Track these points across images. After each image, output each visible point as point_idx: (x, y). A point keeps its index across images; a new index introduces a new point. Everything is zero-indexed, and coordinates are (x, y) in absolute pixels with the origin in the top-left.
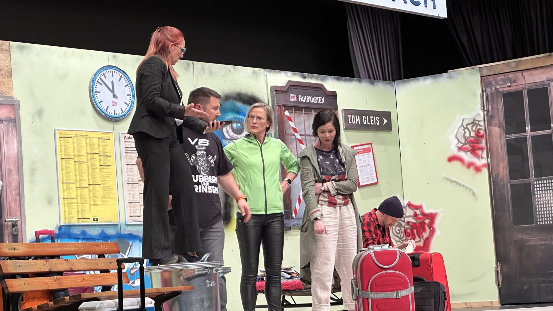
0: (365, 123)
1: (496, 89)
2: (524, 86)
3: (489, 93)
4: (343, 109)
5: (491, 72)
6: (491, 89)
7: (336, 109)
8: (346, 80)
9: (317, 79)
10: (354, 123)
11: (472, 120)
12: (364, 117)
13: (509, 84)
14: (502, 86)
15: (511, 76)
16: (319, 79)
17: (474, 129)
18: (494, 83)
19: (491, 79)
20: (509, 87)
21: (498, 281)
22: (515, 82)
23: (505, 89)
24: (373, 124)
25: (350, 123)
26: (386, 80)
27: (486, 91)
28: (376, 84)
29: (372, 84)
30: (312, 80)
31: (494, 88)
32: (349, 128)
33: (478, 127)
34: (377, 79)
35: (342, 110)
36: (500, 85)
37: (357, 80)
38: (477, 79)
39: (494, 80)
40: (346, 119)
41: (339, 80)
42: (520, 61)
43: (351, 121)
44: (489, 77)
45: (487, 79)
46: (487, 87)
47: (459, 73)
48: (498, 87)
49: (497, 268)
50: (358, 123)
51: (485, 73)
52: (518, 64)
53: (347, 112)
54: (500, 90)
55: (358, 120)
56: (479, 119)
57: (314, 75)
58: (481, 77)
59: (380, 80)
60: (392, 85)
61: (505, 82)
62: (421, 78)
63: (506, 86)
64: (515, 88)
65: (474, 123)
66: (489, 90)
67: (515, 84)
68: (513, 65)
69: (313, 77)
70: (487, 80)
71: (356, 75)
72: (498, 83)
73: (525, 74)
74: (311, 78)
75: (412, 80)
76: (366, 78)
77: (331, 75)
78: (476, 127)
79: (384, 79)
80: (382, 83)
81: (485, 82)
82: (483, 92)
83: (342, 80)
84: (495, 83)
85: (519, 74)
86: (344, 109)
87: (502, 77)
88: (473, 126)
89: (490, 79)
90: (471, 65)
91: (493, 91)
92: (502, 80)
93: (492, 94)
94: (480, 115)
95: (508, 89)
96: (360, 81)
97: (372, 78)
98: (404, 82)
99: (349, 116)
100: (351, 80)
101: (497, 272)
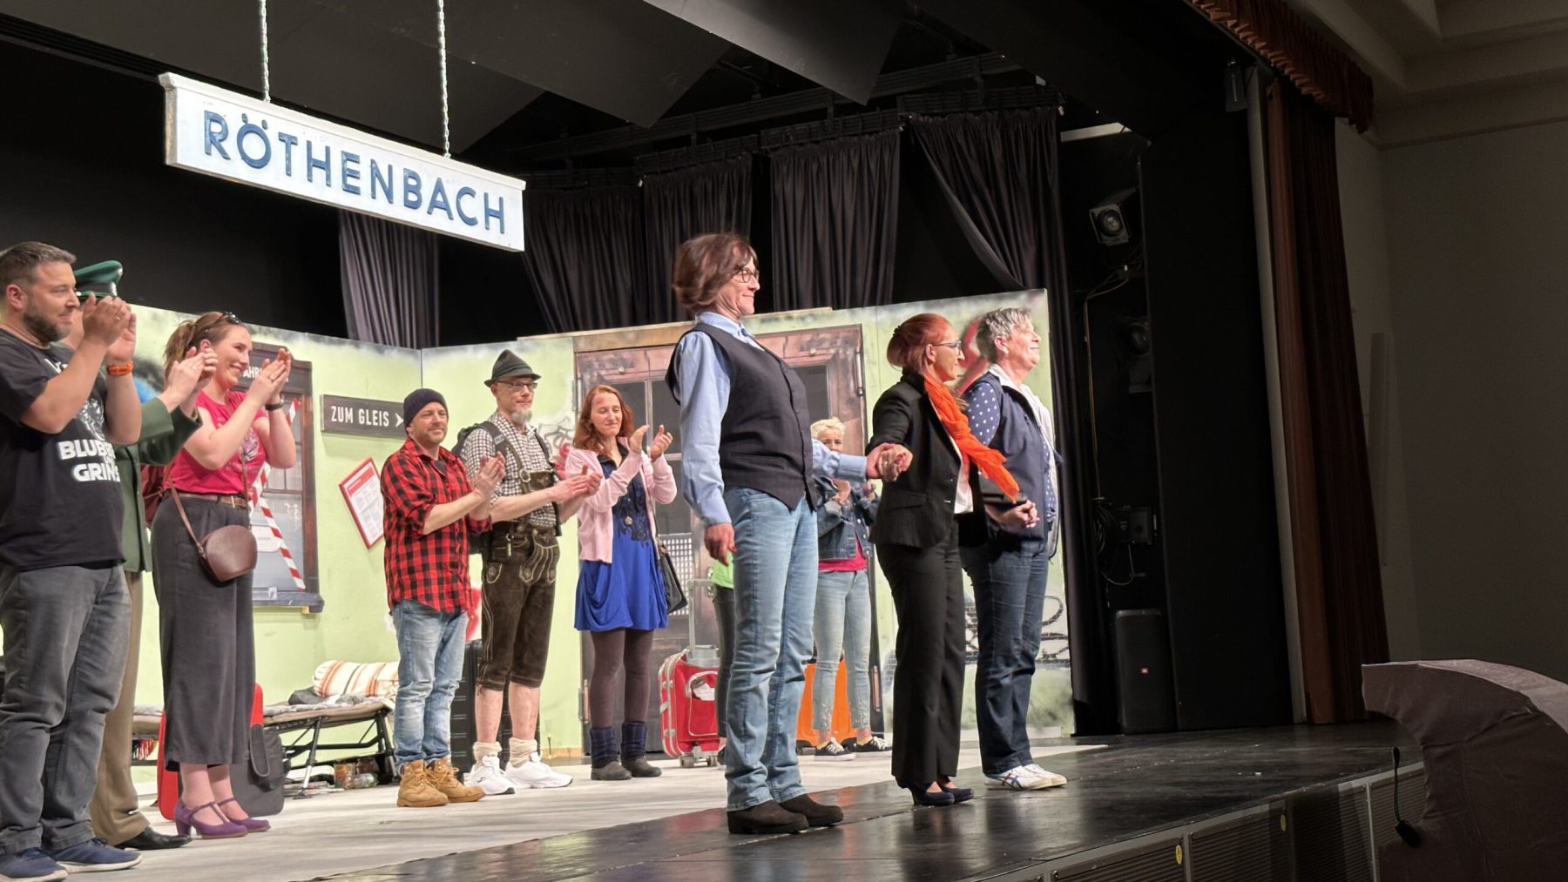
0: (362, 422)
1: (599, 375)
2: (647, 374)
3: (587, 383)
4: (323, 393)
5: (592, 345)
6: (592, 376)
7: (309, 393)
8: (331, 342)
9: (276, 336)
10: (341, 420)
11: (555, 429)
12: (361, 411)
13: (621, 369)
14: (611, 372)
15: (626, 355)
16: (281, 337)
17: (558, 443)
18: (596, 365)
19: (592, 358)
20: (622, 373)
21: (582, 712)
22: (632, 367)
23: (615, 377)
24: (375, 424)
25: (334, 420)
26: (406, 346)
27: (582, 379)
28: (386, 352)
29: (380, 351)
30: (267, 337)
31: (596, 374)
32: (331, 428)
33: (566, 441)
34: (390, 344)
35: (320, 397)
36: (607, 370)
37: (352, 343)
38: (568, 355)
39: (598, 360)
40: (327, 413)
41: (317, 341)
42: (643, 331)
43: (336, 417)
44: (587, 354)
45: (586, 357)
46: (585, 371)
47: (538, 344)
48: (603, 373)
49: (583, 690)
50: (349, 421)
51: (582, 346)
52: (638, 334)
53: (330, 401)
54: (607, 378)
55: (349, 415)
56: (567, 427)
57: (272, 329)
58: (575, 353)
59: (395, 345)
60: (416, 357)
61: (615, 363)
62: (470, 348)
63: (616, 371)
64: (630, 377)
65: (557, 433)
66: (587, 377)
67: (631, 370)
68: (631, 336)
69: (270, 332)
70: (585, 360)
71: (350, 333)
72: (604, 366)
73: (650, 353)
74: (265, 334)
75: (452, 349)
76: (370, 341)
77: (304, 331)
78: (562, 441)
79: (403, 344)
80: (399, 351)
81: (582, 362)
82: (577, 379)
83: (324, 342)
84: (599, 365)
85: (640, 353)
86: (326, 396)
87: (611, 355)
88: (557, 438)
89: (590, 358)
90: (560, 330)
91: (595, 379)
92: (611, 361)
93: (591, 383)
94: (569, 420)
95: (620, 377)
96: (357, 346)
97: (380, 340)
98: (439, 352)
99: (334, 408)
100: (340, 343)
101: (582, 696)
